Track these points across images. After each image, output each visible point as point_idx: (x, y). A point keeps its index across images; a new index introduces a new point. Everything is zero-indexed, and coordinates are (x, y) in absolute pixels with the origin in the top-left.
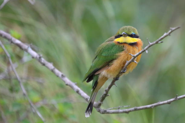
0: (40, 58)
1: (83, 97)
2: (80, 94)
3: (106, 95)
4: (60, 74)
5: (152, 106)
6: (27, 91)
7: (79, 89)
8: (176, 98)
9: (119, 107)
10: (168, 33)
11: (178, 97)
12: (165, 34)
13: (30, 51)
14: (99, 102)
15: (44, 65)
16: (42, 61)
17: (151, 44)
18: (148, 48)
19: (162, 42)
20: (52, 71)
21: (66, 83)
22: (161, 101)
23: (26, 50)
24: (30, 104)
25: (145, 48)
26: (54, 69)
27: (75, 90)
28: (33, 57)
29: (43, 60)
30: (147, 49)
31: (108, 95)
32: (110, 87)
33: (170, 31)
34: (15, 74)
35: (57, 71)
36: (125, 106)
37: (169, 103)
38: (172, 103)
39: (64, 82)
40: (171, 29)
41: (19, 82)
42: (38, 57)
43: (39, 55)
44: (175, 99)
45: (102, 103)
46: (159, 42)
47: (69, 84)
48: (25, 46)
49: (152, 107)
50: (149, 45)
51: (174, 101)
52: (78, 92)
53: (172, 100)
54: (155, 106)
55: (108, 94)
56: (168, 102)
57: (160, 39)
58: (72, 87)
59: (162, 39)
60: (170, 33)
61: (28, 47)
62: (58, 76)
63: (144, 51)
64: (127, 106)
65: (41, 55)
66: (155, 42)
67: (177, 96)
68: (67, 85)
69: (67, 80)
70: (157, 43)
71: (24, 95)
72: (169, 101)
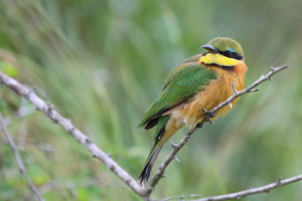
0: (50, 110)
1: (122, 179)
2: (116, 173)
3: (160, 176)
4: (84, 138)
5: (238, 196)
6: (26, 165)
7: (115, 164)
8: (278, 182)
9: (183, 196)
10: (267, 76)
11: (283, 182)
12: (262, 78)
13: (34, 98)
14: (149, 187)
15: (56, 121)
16: (54, 116)
17: (238, 92)
18: (233, 99)
19: (257, 90)
20: (70, 133)
21: (93, 154)
22: (254, 187)
23: (27, 97)
24: (30, 188)
25: (228, 100)
26: (73, 129)
27: (109, 167)
28: (38, 109)
29: (55, 114)
30: (230, 101)
31: (164, 177)
32: (167, 164)
33: (271, 73)
34: (6, 136)
35: (78, 133)
36: (192, 195)
37: (267, 191)
38: (271, 191)
39: (90, 151)
40: (272, 70)
41: (13, 150)
42: (47, 108)
43: (49, 105)
44: (277, 184)
45: (152, 189)
46: (252, 90)
47: (97, 155)
48: (25, 89)
49: (238, 198)
50: (234, 95)
51: (275, 187)
52: (112, 169)
53: (271, 185)
54: (243, 196)
55: (164, 175)
56: (264, 189)
57: (253, 84)
58: (102, 160)
59: (257, 85)
60: (270, 76)
61: (30, 92)
62: (79, 142)
63: (227, 104)
64: (195, 195)
65: (52, 106)
66: (244, 90)
67: (280, 179)
68: (94, 156)
69: (95, 149)
70: (248, 91)
71: (21, 171)
72: (266, 187)
